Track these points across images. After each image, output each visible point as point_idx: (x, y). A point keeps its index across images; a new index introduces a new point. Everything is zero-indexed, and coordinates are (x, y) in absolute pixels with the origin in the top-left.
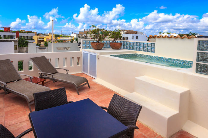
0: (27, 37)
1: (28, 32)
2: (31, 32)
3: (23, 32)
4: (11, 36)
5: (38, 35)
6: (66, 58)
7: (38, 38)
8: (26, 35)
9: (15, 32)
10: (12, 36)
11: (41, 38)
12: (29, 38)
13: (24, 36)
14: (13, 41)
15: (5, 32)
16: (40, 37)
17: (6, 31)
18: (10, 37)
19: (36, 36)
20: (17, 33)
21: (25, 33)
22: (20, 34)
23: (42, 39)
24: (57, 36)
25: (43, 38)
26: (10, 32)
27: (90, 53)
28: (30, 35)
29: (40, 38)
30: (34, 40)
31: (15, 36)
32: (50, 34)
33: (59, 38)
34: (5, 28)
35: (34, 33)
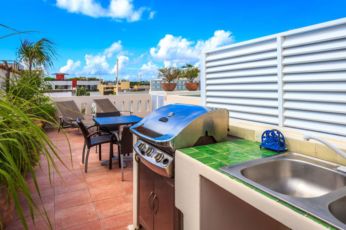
0: (89, 86)
1: (90, 79)
2: (94, 79)
3: (83, 80)
4: (65, 86)
5: (104, 83)
6: (132, 101)
7: (104, 88)
8: (86, 83)
9: (71, 80)
10: (67, 86)
11: (109, 88)
12: (91, 89)
13: (84, 86)
14: (70, 91)
15: (57, 80)
16: (108, 86)
17: (59, 79)
18: (63, 87)
19: (102, 85)
20: (75, 81)
21: (86, 80)
22: (79, 83)
23: (110, 90)
24: (132, 84)
25: (113, 88)
26: (64, 80)
27: (159, 95)
28: (92, 83)
29: (107, 88)
30: (98, 91)
31: (70, 86)
32: (122, 81)
33: (136, 87)
34: (58, 75)
35: (98, 80)
